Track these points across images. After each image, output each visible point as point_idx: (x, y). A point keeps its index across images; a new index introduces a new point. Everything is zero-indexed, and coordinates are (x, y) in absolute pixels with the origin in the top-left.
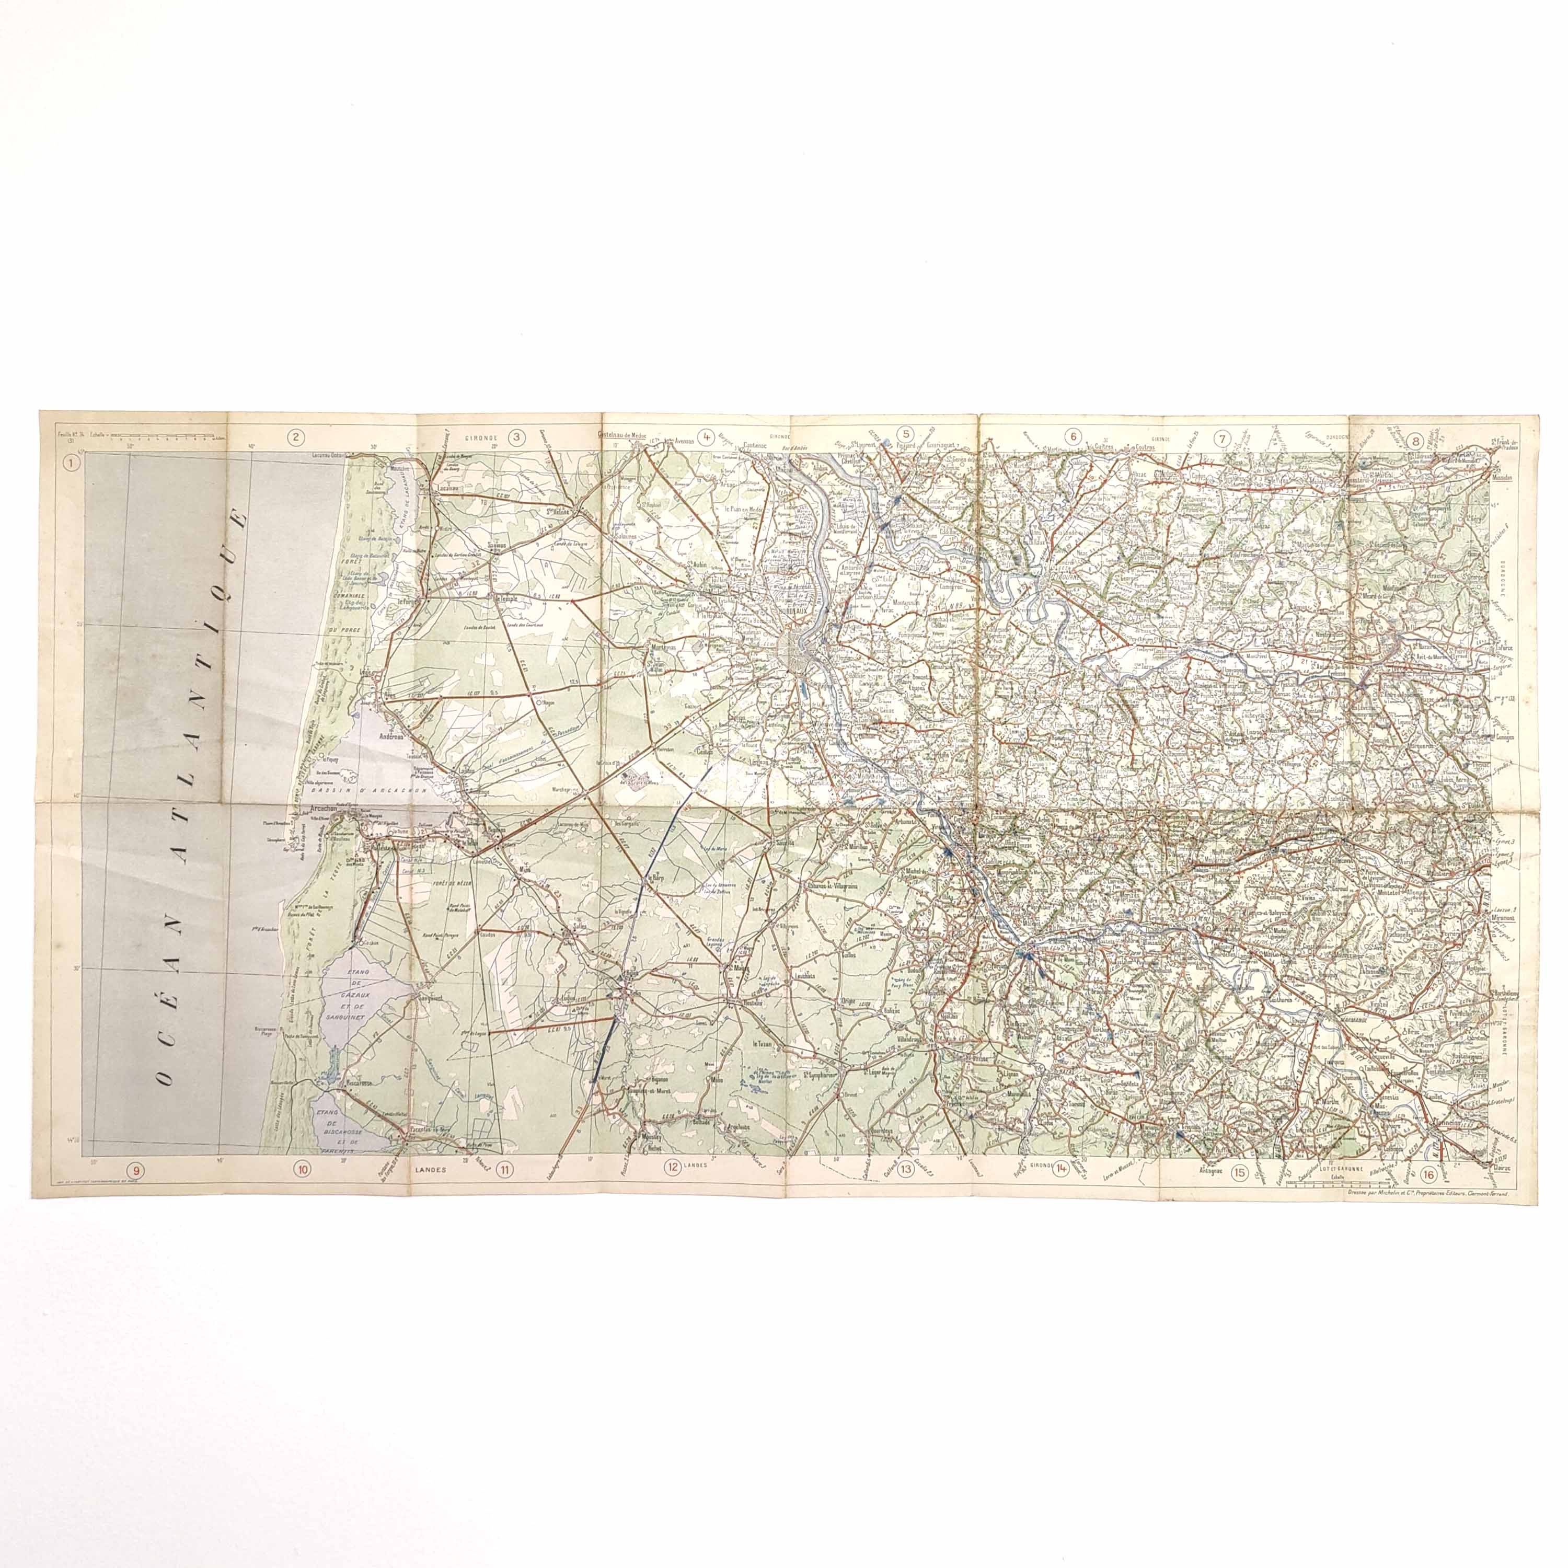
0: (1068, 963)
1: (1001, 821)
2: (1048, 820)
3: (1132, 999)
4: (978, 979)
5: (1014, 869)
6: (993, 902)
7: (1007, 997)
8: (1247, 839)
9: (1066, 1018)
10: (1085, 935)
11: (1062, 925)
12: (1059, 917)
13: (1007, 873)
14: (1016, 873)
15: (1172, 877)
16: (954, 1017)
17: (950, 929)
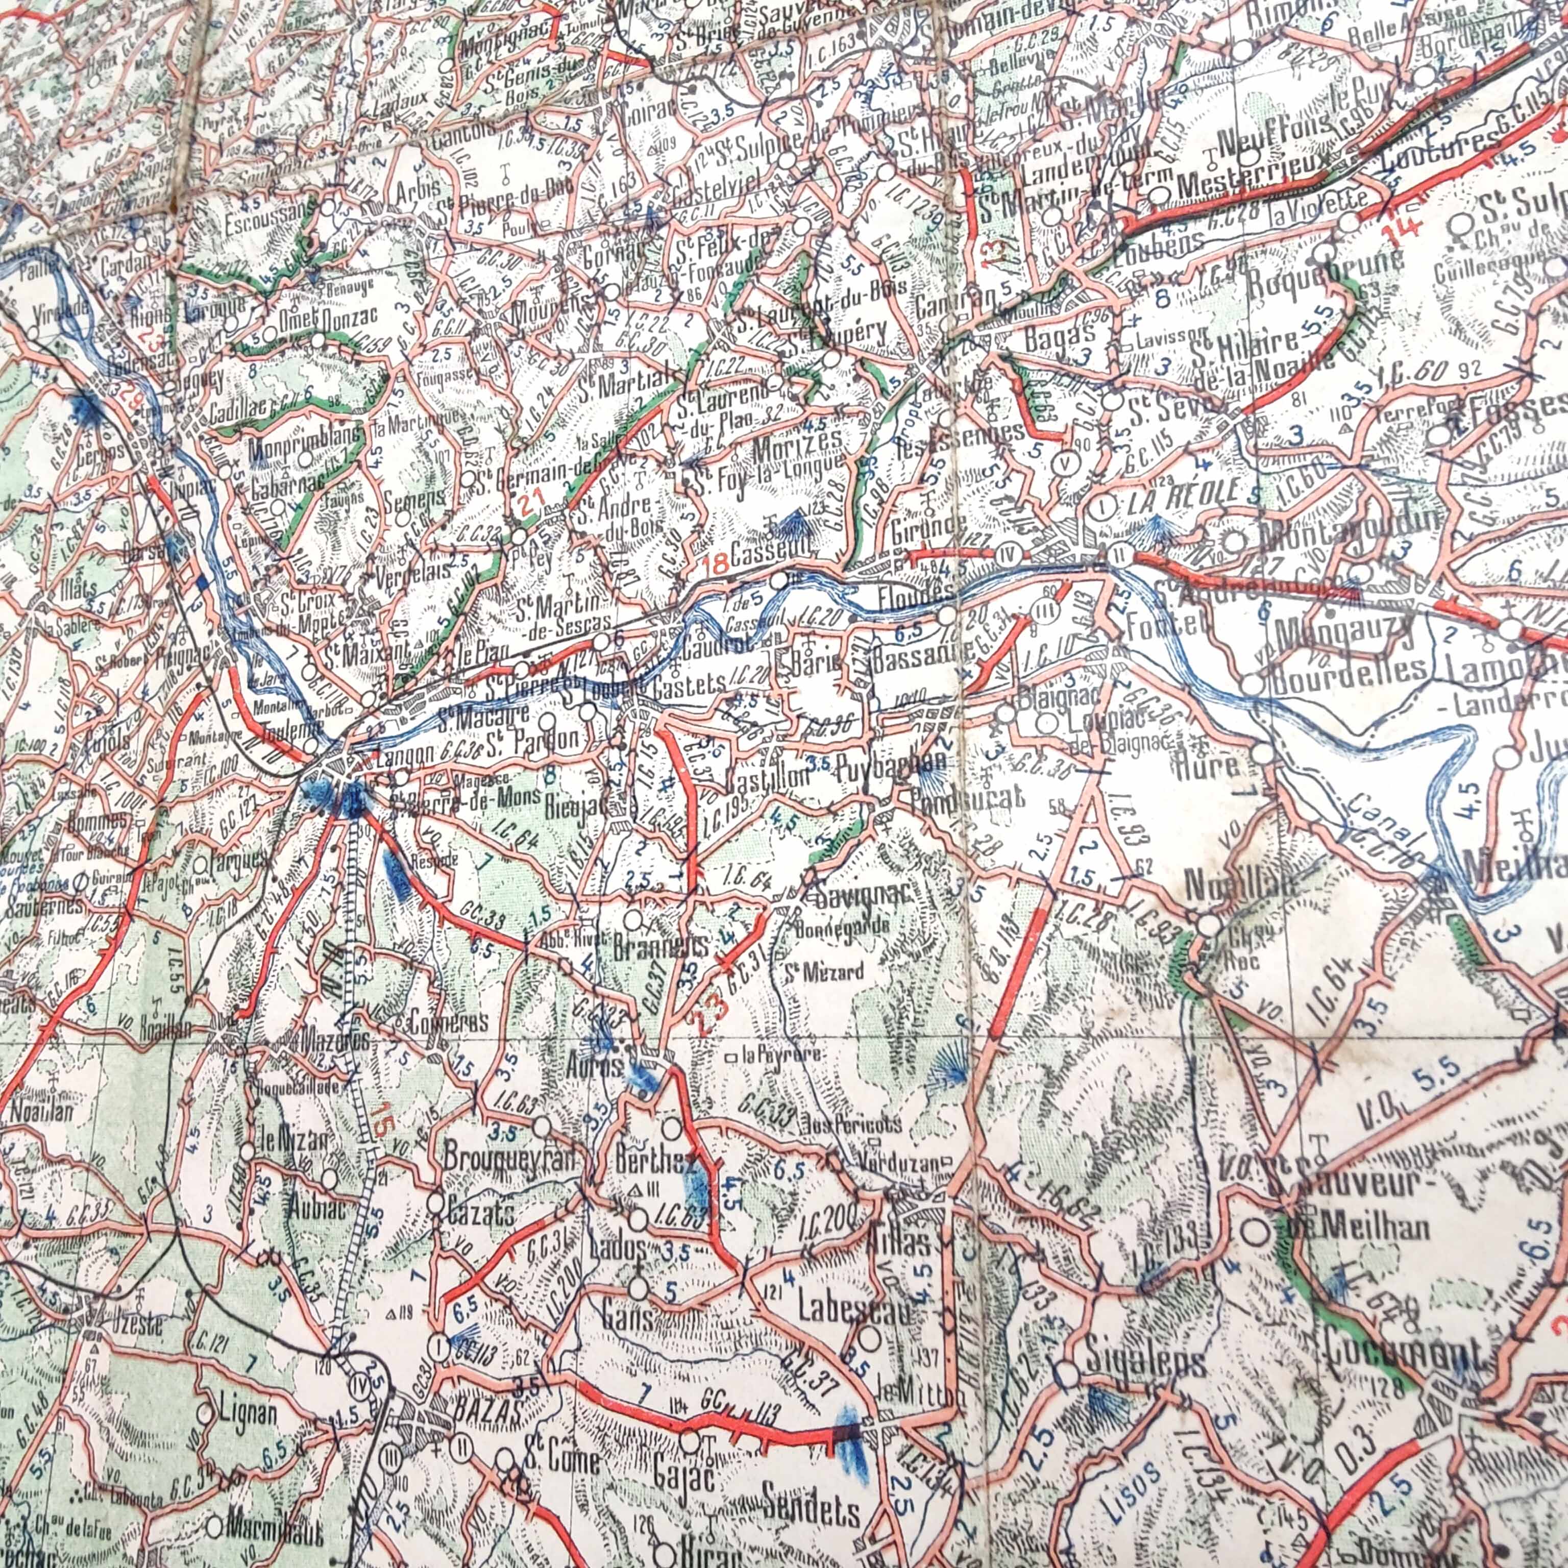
0: (511, 814)
1: (261, 236)
2: (433, 188)
3: (813, 973)
4: (160, 926)
5: (312, 426)
6: (236, 585)
7: (253, 1013)
8: (1411, 23)
9: (490, 1098)
10: (590, 672)
11: (497, 637)
12: (487, 606)
13: (286, 448)
14: (321, 441)
15: (1006, 313)
16: (61, 1114)
17: (79, 720)
